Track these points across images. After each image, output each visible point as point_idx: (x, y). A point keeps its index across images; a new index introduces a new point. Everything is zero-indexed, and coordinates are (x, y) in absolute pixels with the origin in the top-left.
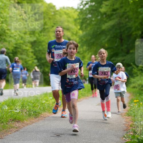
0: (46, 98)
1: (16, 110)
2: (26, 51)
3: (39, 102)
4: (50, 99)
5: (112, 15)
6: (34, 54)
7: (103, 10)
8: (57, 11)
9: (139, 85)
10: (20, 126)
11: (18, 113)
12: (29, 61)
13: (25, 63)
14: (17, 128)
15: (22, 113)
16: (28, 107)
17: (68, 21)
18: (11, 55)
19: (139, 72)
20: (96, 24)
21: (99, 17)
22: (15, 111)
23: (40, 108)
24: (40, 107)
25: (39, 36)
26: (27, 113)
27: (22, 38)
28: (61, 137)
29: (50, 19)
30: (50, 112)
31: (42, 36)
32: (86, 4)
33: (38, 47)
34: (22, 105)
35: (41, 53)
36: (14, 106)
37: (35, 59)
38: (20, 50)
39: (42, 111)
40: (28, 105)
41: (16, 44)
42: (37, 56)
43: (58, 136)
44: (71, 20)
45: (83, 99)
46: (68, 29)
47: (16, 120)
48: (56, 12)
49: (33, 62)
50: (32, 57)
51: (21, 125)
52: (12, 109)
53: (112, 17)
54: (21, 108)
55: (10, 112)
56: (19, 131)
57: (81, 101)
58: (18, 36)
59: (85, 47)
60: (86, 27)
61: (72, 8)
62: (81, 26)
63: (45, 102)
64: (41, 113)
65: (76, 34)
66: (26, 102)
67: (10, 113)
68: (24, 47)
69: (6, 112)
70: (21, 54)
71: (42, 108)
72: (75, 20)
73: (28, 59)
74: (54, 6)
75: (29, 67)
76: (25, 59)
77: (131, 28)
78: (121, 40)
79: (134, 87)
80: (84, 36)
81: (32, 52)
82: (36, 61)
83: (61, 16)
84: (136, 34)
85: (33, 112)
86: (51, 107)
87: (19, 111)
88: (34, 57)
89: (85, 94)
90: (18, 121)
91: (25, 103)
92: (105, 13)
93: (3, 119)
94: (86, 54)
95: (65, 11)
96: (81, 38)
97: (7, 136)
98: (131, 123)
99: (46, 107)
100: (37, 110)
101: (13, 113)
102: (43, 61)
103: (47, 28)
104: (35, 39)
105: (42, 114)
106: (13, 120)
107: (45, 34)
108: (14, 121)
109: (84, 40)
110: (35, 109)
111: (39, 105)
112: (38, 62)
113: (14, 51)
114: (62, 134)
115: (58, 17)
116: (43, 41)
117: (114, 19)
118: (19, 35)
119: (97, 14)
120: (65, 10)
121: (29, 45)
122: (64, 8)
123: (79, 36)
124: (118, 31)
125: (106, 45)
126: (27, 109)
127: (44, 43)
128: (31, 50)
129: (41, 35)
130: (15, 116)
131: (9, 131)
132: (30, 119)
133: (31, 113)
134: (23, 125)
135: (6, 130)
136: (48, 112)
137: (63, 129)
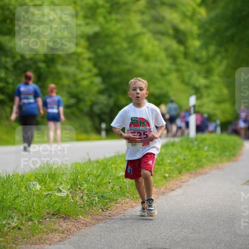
1: (60, 191)
2: (75, 57)
3: (109, 174)
6: (95, 65)
10: (70, 229)
11: (63, 199)
12: (83, 79)
13: (73, 85)
14: (63, 233)
15: (73, 199)
16: (86, 185)
18: (42, 65)
22: (57, 194)
23: (112, 188)
24: (114, 185)
25: (107, 21)
26: (85, 198)
31: (113, 22)
33: (103, 48)
34: (73, 180)
35: (110, 62)
36: (56, 183)
37: (96, 75)
39: (119, 194)
40: (86, 181)
42: (100, 69)
45: (210, 169)
46: (173, 6)
47: (59, 214)
49: (92, 83)
50: (90, 71)
51: (73, 225)
52: (51, 190)
55: (47, 195)
56: (69, 238)
57: (206, 173)
59: (212, 48)
64: (116, 200)
65: (192, 18)
66: (81, 173)
67: (46, 199)
69: (38, 196)
70: (65, 64)
71: (117, 187)
73: (80, 75)
75: (82, 93)
76: (75, 76)
80: (210, 22)
81: (90, 59)
82: (98, 80)
85: (98, 198)
87: (65, 194)
88: (95, 71)
89: (213, 157)
90: (66, 217)
91: (79, 177)
93: (30, 211)
94: (214, 65)
96: (203, 26)
99: (127, 186)
100: (107, 193)
101: (52, 197)
102: (115, 80)
104: (96, 29)
105: (118, 201)
106: (53, 215)
107: (119, 17)
108: (56, 217)
109: (212, 30)
110: (101, 190)
111: (110, 181)
112: (104, 81)
116: (115, 34)
121: (83, 42)
123: (199, 20)
126: (83, 190)
127: (116, 39)
128: (87, 55)
129: (111, 20)
130: (58, 206)
131: (45, 239)
132: (92, 212)
133: (93, 200)
134: (77, 226)
135: (39, 236)
136: (132, 198)
137: (169, 236)
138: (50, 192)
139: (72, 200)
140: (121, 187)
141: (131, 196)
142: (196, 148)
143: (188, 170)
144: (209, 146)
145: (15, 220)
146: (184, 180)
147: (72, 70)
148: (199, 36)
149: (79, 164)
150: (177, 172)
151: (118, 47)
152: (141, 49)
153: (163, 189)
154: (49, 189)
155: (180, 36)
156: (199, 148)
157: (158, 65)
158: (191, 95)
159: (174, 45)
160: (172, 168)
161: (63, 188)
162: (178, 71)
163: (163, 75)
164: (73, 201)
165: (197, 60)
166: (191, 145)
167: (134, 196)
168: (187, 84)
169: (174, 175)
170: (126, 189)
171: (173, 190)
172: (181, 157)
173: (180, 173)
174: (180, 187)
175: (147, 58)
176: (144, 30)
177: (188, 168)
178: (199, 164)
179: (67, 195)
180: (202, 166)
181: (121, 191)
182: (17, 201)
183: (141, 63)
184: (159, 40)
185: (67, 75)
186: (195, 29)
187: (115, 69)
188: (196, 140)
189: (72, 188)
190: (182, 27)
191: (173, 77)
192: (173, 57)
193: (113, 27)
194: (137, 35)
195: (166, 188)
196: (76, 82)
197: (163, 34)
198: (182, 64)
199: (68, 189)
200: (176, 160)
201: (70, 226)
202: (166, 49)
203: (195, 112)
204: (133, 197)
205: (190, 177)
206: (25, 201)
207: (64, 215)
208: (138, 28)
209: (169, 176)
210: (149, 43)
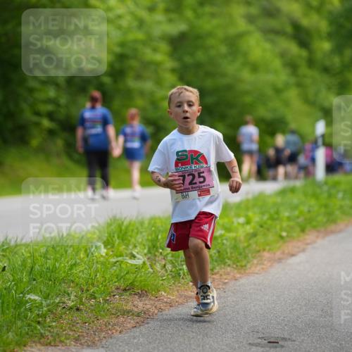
0: (226, 220)
1: (133, 257)
2: (153, 68)
4: (239, 224)
6: (181, 79)
10: (148, 310)
11: (138, 268)
13: (149, 107)
14: (138, 315)
15: (152, 269)
18: (107, 80)
22: (130, 261)
25: (198, 16)
26: (169, 267)
27: (141, 23)
28: (282, 346)
30: (242, 266)
31: (206, 18)
33: (192, 54)
34: (152, 241)
36: (127, 245)
38: (134, 63)
39: (216, 261)
41: (122, 44)
43: (273, 343)
45: (347, 226)
47: (133, 289)
51: (152, 304)
52: (120, 256)
54: (149, 252)
55: (116, 263)
56: (148, 323)
57: (340, 231)
58: (129, 18)
63: (223, 232)
64: (212, 270)
65: (319, 10)
66: (162, 232)
67: (115, 268)
68: (149, 55)
69: (103, 264)
70: (139, 77)
71: (213, 251)
73: (160, 93)
75: (162, 118)
76: (152, 94)
81: (173, 71)
86: (244, 248)
87: (141, 262)
90: (142, 294)
91: (160, 237)
93: (93, 284)
96: (336, 21)
97: (110, 340)
99: (228, 250)
101: (123, 266)
102: (209, 100)
104: (182, 27)
105: (216, 271)
106: (125, 290)
107: (214, 9)
108: (128, 293)
113: (117, 66)
114: (284, 339)
116: (210, 34)
118: (132, 14)
121: (164, 47)
123: (330, 13)
126: (166, 256)
127: (210, 42)
128: (170, 64)
129: (203, 14)
130: (131, 277)
131: (115, 324)
132: (179, 287)
133: (181, 269)
134: (158, 306)
135: (106, 320)
136: (235, 266)
137: (288, 321)
138: (120, 259)
139: (150, 270)
140: (219, 252)
141: (234, 263)
142: (325, 195)
143: (314, 227)
144: (345, 191)
145: (72, 297)
146: (309, 241)
147: (148, 86)
148: (330, 36)
149: (159, 218)
150: (298, 229)
151: (213, 52)
152: (245, 54)
153: (278, 254)
154: (118, 254)
155: (301, 36)
156: (330, 196)
157: (270, 77)
158: (317, 120)
159: (293, 49)
160: (292, 223)
161: (137, 253)
162: (299, 85)
163: (278, 91)
164: (152, 271)
165: (326, 70)
166: (318, 191)
167: (238, 264)
168: (313, 104)
169: (295, 235)
170: (227, 253)
171: (293, 255)
172: (304, 208)
173: (303, 230)
174: (304, 250)
175: (255, 68)
176: (251, 28)
177: (314, 223)
178: (331, 219)
179: (144, 262)
180: (334, 222)
181: (219, 256)
182: (74, 271)
183: (246, 75)
184: (272, 42)
185: (142, 93)
186: (324, 26)
188: (326, 183)
189: (150, 253)
190: (305, 22)
191: (292, 94)
192: (292, 66)
193: (207, 25)
194: (241, 35)
195: (283, 253)
196: (154, 104)
197: (277, 32)
198: (305, 76)
199: (145, 255)
200: (297, 213)
201: (148, 306)
202: (282, 55)
203: (325, 144)
204: (237, 266)
205: (317, 237)
206: (86, 271)
207: (140, 291)
208: (242, 25)
209: (287, 236)
210: (258, 47)
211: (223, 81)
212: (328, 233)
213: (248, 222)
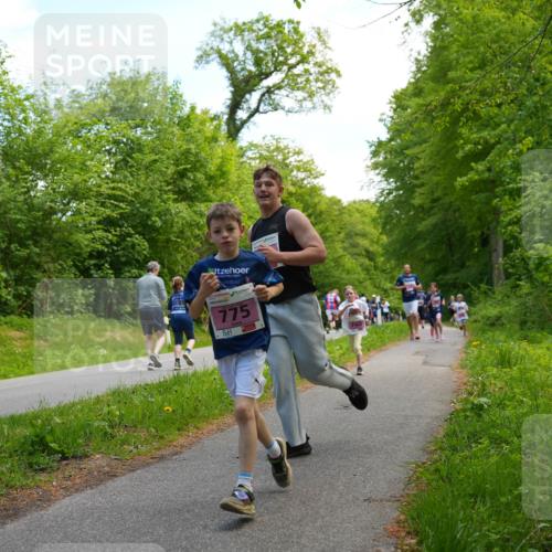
5: (432, 208)
7: (417, 201)
8: (344, 208)
9: (483, 318)
17: (363, 223)
19: (482, 298)
20: (407, 225)
21: (412, 213)
29: (333, 221)
32: (389, 194)
44: (367, 220)
45: (391, 346)
46: (364, 235)
48: (342, 210)
53: (432, 212)
59: (393, 262)
60: (391, 230)
61: (368, 201)
62: (384, 228)
65: (377, 243)
72: (374, 220)
74: (339, 201)
77: (465, 228)
78: (450, 246)
79: (475, 321)
80: (390, 244)
83: (350, 216)
84: (473, 236)
89: (394, 337)
92: (421, 206)
95: (357, 208)
96: (385, 248)
98: (465, 380)
103: (331, 236)
109: (391, 250)
115: (346, 217)
117: (434, 214)
119: (407, 209)
120: (357, 206)
122: (355, 202)
123: (383, 244)
124: (444, 233)
125: (427, 256)
142: (381, 332)
144: (391, 330)
151: (328, 266)
152: (343, 266)
155: (370, 255)
156: (384, 332)
157: (356, 276)
159: (367, 262)
163: (361, 283)
165: (384, 271)
166: (378, 330)
168: (378, 288)
173: (369, 350)
175: (348, 272)
176: (345, 253)
177: (375, 347)
180: (385, 345)
183: (344, 276)
184: (356, 259)
186: (380, 249)
187: (327, 281)
188: (382, 326)
190: (371, 249)
191: (368, 283)
192: (367, 270)
194: (340, 257)
197: (359, 255)
198: (373, 274)
202: (361, 265)
208: (341, 252)
210: (349, 262)
211: (332, 280)
212: (381, 350)
213: (341, 348)
